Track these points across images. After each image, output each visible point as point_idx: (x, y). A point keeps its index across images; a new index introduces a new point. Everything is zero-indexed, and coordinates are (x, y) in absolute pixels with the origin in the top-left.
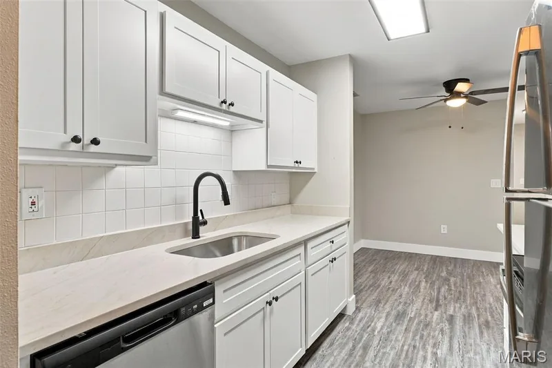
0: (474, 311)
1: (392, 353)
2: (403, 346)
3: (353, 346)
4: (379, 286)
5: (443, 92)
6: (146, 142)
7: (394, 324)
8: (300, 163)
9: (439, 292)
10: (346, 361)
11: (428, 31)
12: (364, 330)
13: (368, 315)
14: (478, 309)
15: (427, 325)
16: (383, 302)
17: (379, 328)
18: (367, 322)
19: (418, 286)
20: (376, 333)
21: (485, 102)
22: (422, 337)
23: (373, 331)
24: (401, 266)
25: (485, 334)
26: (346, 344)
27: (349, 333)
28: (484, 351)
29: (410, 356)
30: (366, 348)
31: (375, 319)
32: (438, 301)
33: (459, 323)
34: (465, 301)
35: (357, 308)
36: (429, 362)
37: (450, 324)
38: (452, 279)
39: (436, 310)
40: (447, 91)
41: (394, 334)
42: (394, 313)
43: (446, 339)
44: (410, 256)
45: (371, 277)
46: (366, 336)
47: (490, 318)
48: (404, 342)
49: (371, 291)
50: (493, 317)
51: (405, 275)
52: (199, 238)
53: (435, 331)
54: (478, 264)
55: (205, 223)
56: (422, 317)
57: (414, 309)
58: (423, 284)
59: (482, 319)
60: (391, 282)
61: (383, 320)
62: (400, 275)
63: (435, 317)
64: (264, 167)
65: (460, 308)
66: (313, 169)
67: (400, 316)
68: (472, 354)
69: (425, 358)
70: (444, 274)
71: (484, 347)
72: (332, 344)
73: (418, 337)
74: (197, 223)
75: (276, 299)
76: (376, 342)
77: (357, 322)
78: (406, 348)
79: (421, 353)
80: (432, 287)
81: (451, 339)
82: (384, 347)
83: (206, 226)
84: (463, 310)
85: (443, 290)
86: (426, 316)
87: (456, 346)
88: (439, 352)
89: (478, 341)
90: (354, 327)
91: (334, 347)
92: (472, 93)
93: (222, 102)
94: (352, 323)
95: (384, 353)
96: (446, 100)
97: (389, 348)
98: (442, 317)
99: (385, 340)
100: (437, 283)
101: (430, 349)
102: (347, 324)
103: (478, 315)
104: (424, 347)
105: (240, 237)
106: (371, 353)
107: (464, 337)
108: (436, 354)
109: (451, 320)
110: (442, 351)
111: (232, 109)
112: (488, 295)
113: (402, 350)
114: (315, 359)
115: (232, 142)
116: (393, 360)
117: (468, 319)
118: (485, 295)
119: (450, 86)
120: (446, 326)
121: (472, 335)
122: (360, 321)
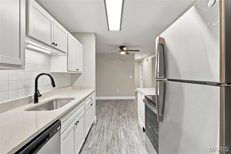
0: (129, 114)
1: (111, 132)
2: (114, 129)
3: (99, 133)
4: (102, 111)
5: (119, 49)
6: (20, 58)
7: (109, 123)
8: (78, 70)
9: (119, 110)
10: (98, 139)
11: (120, 31)
12: (101, 127)
13: (101, 122)
14: (130, 113)
15: (119, 121)
16: (104, 117)
17: (105, 125)
18: (101, 124)
19: (113, 109)
20: (105, 127)
21: (129, 53)
22: (118, 125)
23: (104, 126)
24: (107, 104)
25: (133, 120)
26: (96, 133)
27: (97, 129)
28: (134, 124)
29: (116, 131)
30: (103, 133)
31: (104, 123)
32: (120, 113)
33: (126, 118)
34: (126, 112)
35: (97, 120)
36: (122, 131)
37: (124, 119)
38: (122, 106)
39: (120, 116)
40: (121, 49)
41: (110, 126)
42: (109, 119)
43: (125, 124)
44: (108, 101)
45: (98, 109)
46: (102, 129)
47: (133, 115)
48: (114, 127)
49: (100, 114)
50: (134, 114)
51: (108, 107)
52: (38, 103)
53: (121, 122)
54: (127, 101)
55: (41, 96)
56: (117, 119)
57: (114, 117)
58: (115, 109)
59: (132, 116)
60: (105, 110)
61: (106, 122)
62: (107, 107)
63: (120, 118)
64: (66, 71)
65: (126, 114)
66: (81, 72)
67: (111, 120)
68: (132, 126)
69: (121, 131)
70: (119, 105)
71: (134, 123)
72: (92, 135)
73: (117, 125)
74: (37, 96)
75: (78, 122)
76: (106, 130)
77: (98, 125)
78: (115, 129)
79: (119, 129)
80: (117, 109)
81: (126, 123)
82: (109, 131)
83: (41, 97)
84: (127, 114)
85: (120, 109)
86: (118, 118)
87: (127, 125)
88: (124, 128)
89: (132, 122)
90: (97, 127)
91: (93, 135)
92: (127, 51)
93: (52, 43)
94: (96, 126)
95: (109, 133)
96: (120, 52)
97: (110, 131)
98: (122, 118)
99: (108, 128)
100: (118, 108)
101: (121, 127)
102: (95, 126)
103: (130, 115)
104: (120, 128)
105: (56, 100)
106: (105, 134)
107: (129, 122)
108: (123, 129)
109: (124, 118)
110: (125, 127)
111: (56, 47)
112: (131, 109)
113: (114, 130)
114: (87, 142)
115: (50, 60)
116: (112, 134)
117: (128, 116)
118: (130, 109)
119: (122, 48)
120: (124, 120)
121: (131, 121)
122: (99, 124)
